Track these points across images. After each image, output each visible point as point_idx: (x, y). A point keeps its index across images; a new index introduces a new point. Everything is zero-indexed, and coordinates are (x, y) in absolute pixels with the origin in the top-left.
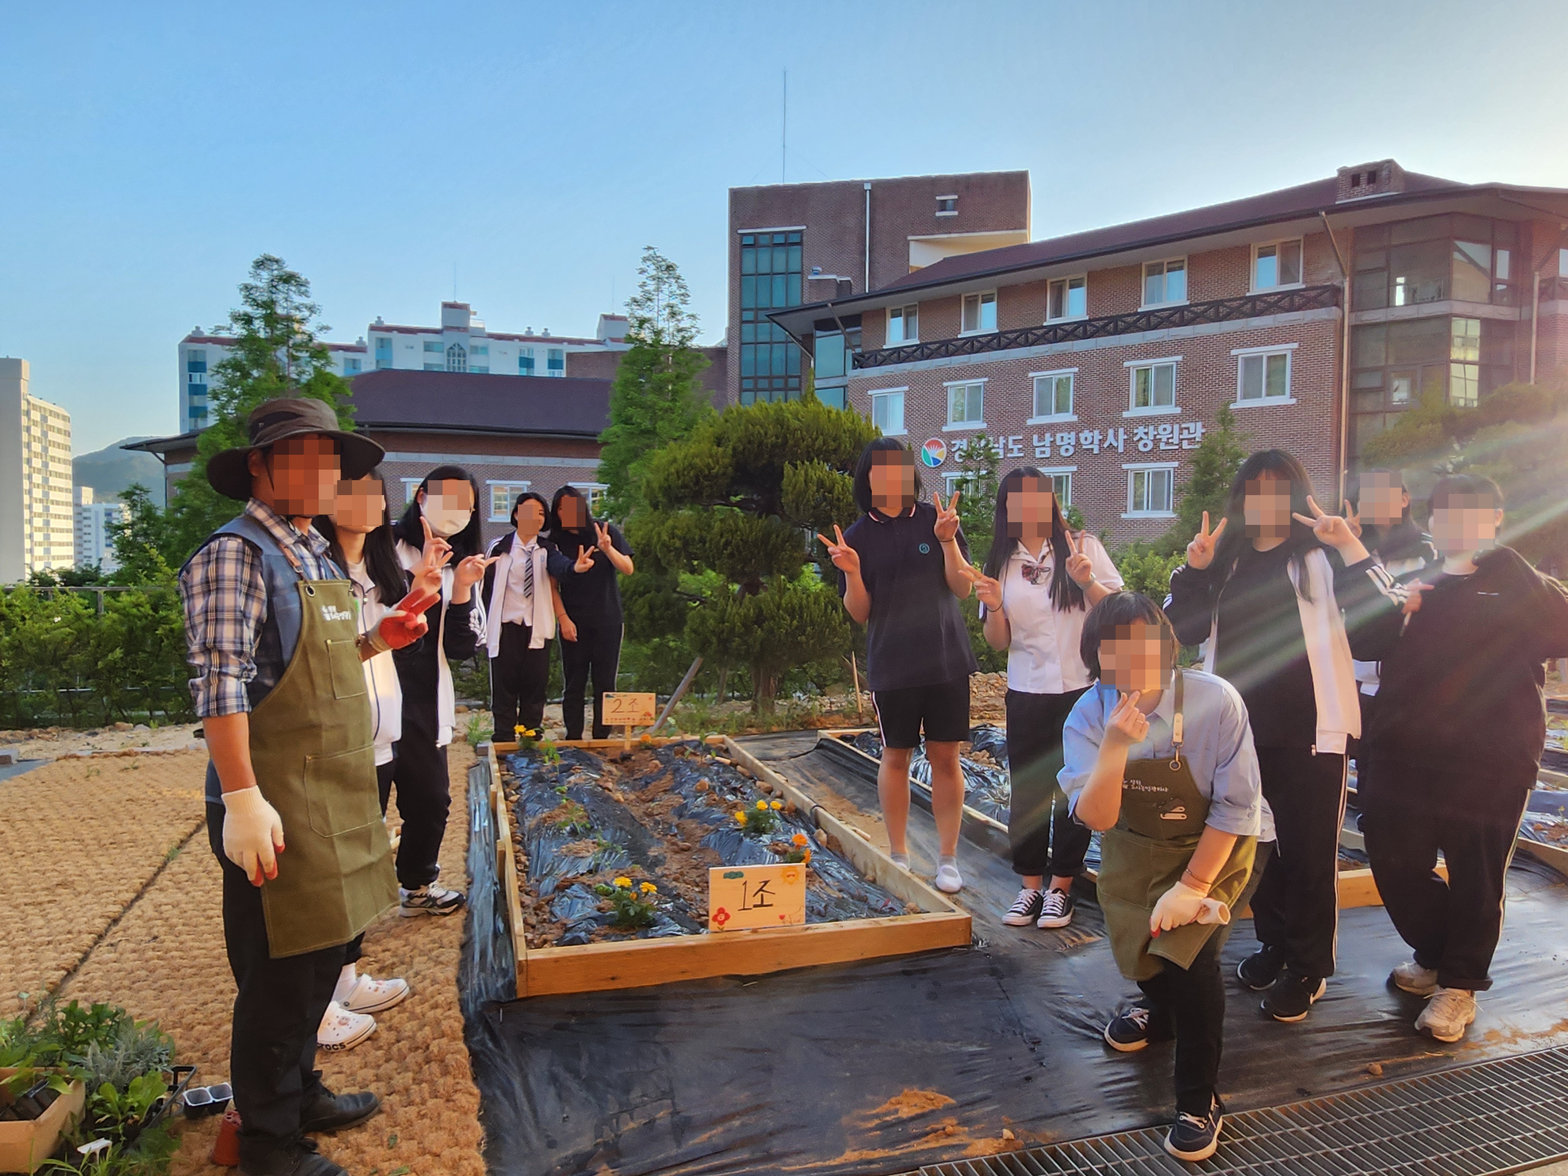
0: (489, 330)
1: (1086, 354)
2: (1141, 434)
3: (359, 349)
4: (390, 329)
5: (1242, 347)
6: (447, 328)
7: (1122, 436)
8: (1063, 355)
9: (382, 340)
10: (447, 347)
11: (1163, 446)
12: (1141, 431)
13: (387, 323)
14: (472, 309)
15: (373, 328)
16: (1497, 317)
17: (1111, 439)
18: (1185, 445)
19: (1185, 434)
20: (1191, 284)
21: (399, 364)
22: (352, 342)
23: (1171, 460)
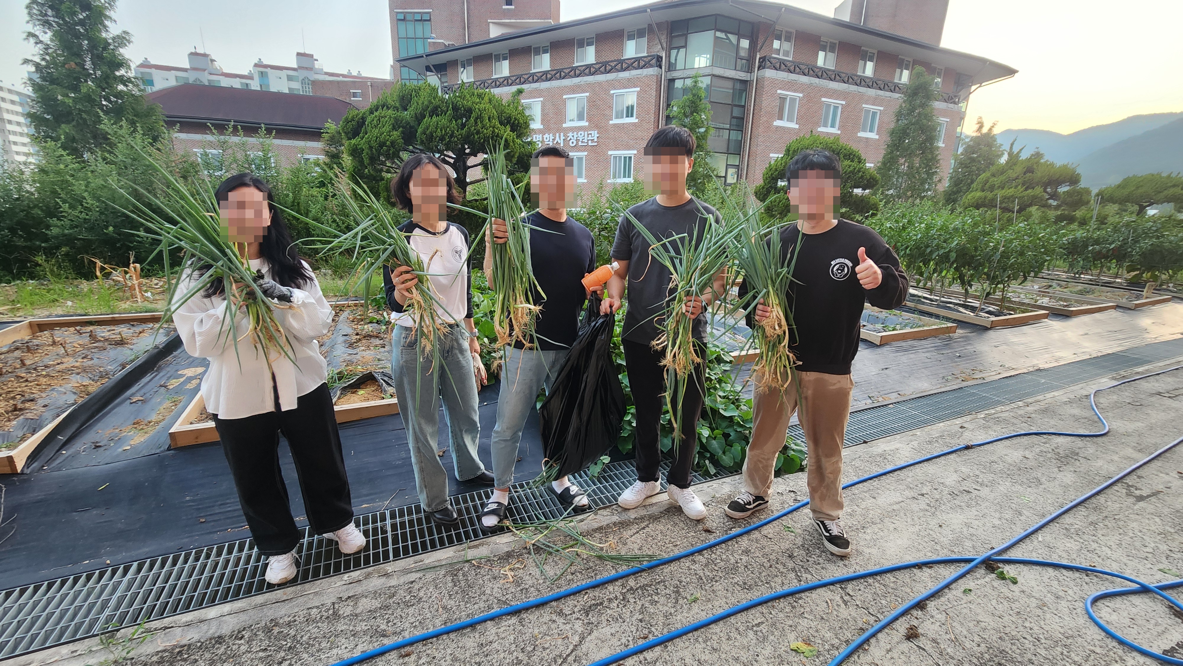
0: (325, 70)
1: (548, 89)
2: (571, 137)
3: (250, 77)
4: (266, 66)
5: (615, 89)
6: (300, 68)
7: (562, 138)
8: (536, 89)
9: (262, 73)
10: (301, 79)
11: (580, 144)
12: (570, 135)
13: (266, 62)
14: (315, 57)
15: (256, 65)
16: (737, 77)
17: (557, 139)
18: (590, 144)
19: (590, 138)
20: (597, 52)
21: (273, 89)
22: (246, 73)
23: (584, 151)
